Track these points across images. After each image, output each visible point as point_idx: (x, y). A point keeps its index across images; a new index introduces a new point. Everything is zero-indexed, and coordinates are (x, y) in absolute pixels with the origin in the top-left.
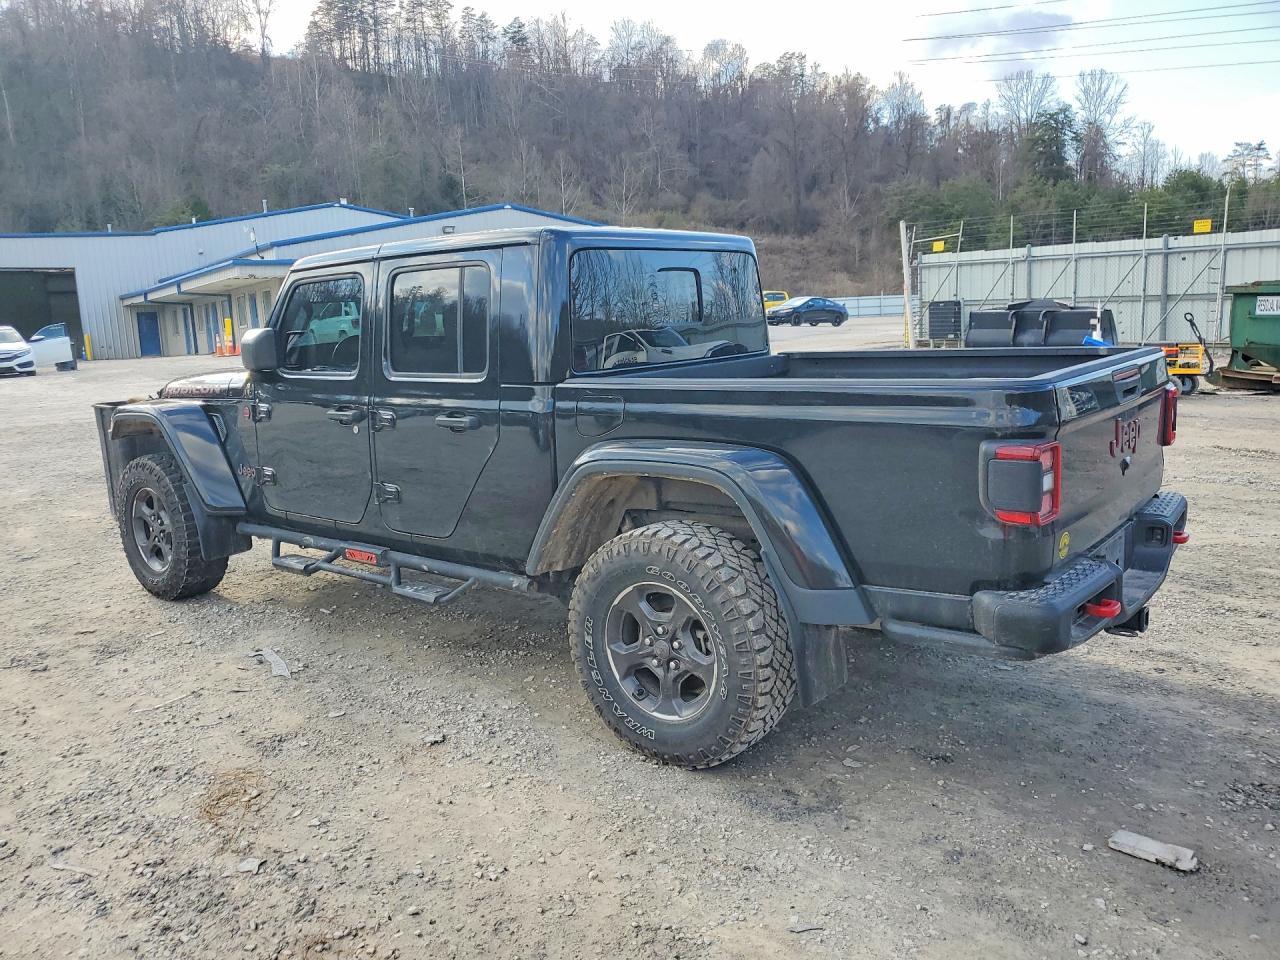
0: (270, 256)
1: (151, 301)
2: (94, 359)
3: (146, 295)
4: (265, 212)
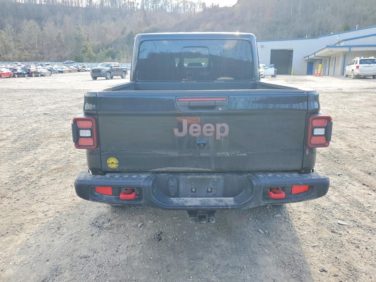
0: (342, 44)
1: (310, 59)
2: (294, 75)
3: (308, 57)
4: (356, 29)
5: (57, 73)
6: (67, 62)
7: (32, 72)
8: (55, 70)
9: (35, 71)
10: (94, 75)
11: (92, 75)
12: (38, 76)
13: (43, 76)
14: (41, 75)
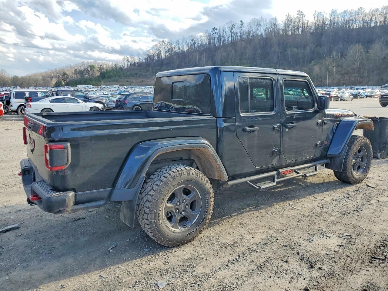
5: (364, 98)
6: (386, 85)
7: (332, 96)
8: (363, 94)
9: (336, 96)
10: (382, 101)
11: (380, 101)
12: (337, 101)
13: (344, 100)
14: (341, 100)
